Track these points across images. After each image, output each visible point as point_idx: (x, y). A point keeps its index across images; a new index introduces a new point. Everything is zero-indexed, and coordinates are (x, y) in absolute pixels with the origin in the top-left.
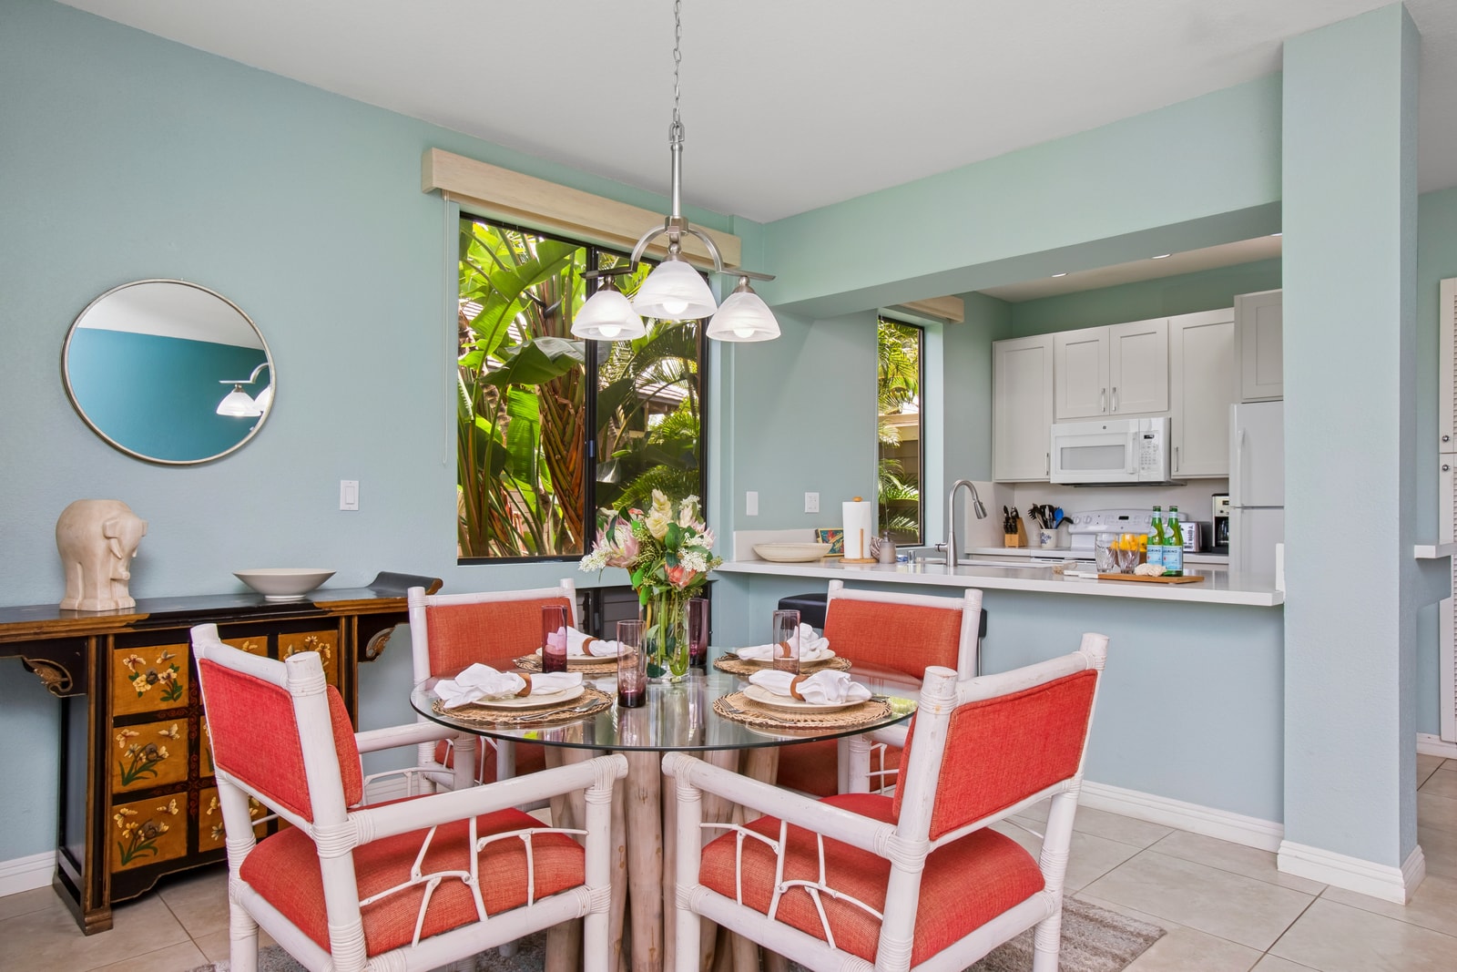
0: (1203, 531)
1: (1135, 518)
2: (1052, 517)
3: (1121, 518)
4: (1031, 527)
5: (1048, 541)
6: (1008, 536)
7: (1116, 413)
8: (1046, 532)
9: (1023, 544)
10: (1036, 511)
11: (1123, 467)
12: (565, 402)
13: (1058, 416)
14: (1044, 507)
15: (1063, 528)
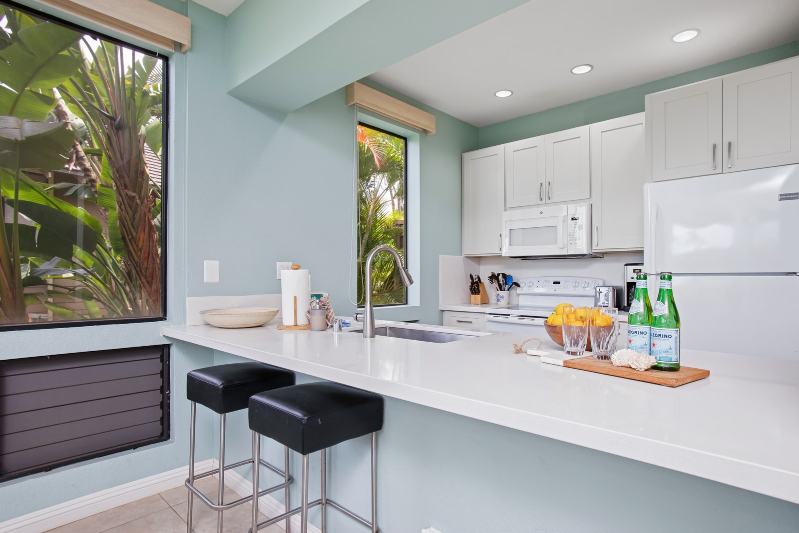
0: (618, 293)
1: (565, 283)
2: (505, 282)
3: (555, 283)
4: (491, 289)
5: (502, 300)
6: (473, 296)
7: (550, 201)
8: (501, 293)
9: (485, 302)
10: (494, 277)
11: (556, 243)
12: (134, 194)
13: (508, 206)
14: (499, 275)
15: (513, 291)
